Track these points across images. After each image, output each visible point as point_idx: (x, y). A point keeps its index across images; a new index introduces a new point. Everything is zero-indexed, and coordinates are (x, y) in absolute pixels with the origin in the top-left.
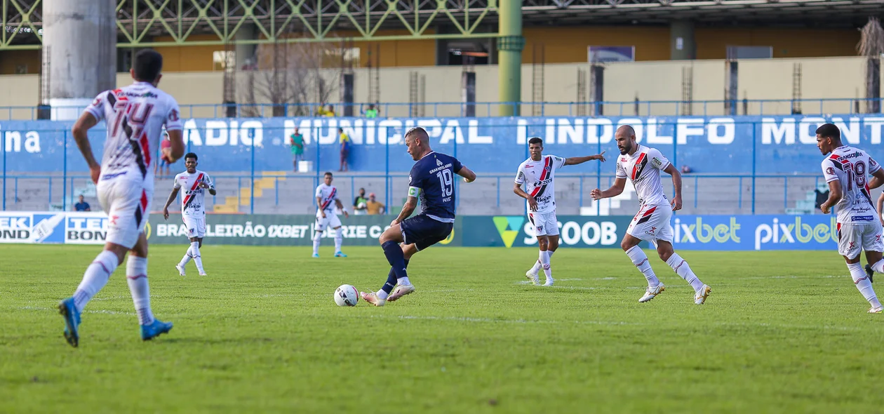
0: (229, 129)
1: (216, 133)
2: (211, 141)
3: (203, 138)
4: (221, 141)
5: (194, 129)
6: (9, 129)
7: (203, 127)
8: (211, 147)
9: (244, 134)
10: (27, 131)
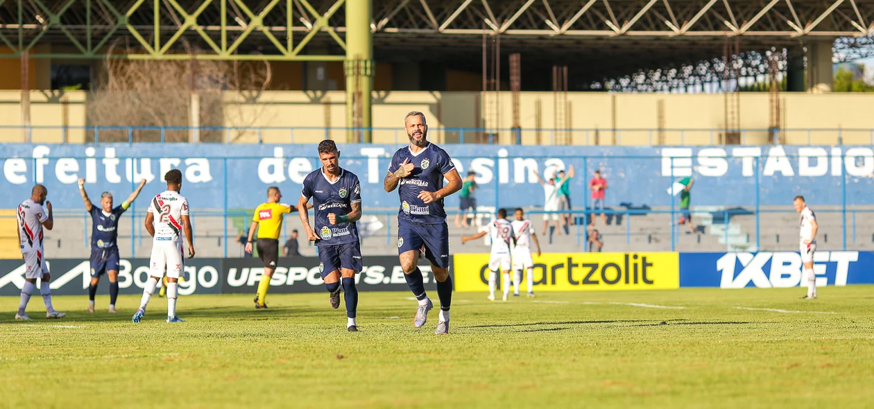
0: (829, 157)
1: (813, 161)
2: (805, 170)
3: (795, 167)
4: (820, 170)
5: (782, 157)
6: (521, 154)
7: (794, 154)
8: (807, 178)
9: (850, 163)
10: (546, 157)
